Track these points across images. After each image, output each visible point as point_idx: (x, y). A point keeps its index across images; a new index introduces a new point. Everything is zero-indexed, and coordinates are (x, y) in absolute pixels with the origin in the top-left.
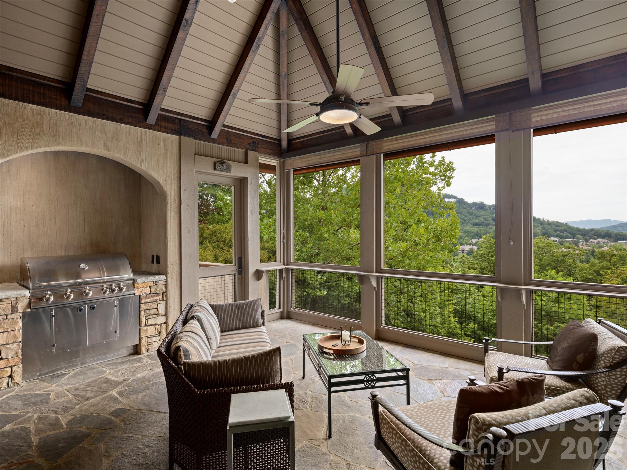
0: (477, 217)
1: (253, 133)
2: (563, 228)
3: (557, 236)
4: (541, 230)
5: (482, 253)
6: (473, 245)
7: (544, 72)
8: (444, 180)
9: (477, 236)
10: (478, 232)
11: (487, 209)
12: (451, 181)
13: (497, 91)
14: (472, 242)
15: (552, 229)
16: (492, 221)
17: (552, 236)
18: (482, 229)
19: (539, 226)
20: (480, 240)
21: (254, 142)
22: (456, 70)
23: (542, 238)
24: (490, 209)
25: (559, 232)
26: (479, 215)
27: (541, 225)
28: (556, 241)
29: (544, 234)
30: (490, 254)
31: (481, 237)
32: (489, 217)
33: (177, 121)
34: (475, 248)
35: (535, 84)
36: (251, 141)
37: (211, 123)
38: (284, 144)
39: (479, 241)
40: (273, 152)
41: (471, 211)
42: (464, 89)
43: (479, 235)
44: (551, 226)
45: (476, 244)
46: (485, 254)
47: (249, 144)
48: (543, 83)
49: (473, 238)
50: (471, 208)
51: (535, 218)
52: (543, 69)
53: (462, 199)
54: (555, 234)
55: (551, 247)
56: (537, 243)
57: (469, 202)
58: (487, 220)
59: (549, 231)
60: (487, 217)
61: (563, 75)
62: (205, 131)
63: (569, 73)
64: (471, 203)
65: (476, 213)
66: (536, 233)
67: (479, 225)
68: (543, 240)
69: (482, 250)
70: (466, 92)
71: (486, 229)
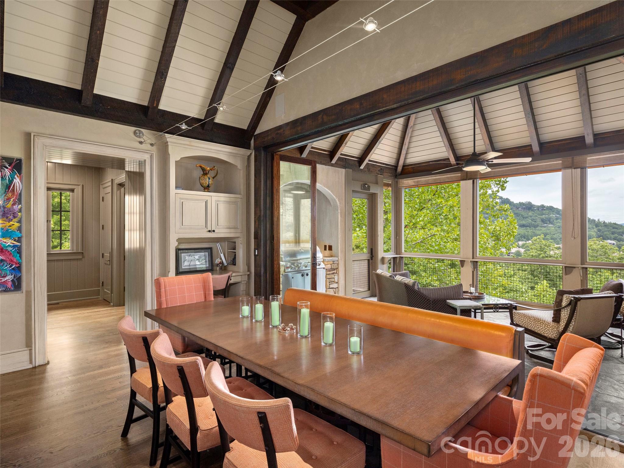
0: (523, 218)
1: (381, 163)
2: (621, 230)
3: (614, 239)
4: (596, 233)
5: (532, 255)
6: (519, 247)
7: (595, 133)
8: (499, 184)
9: (524, 238)
10: (525, 234)
11: (536, 210)
12: (505, 185)
13: (563, 142)
14: (518, 244)
15: (609, 231)
16: (541, 223)
17: (608, 239)
18: (530, 231)
19: (593, 228)
20: (527, 242)
21: (381, 169)
22: (536, 129)
23: (597, 240)
24: (538, 210)
25: (616, 235)
26: (526, 215)
27: (596, 227)
28: (614, 244)
29: (599, 237)
30: (541, 255)
31: (528, 240)
32: (537, 218)
33: (344, 160)
34: (522, 250)
35: (589, 140)
36: (379, 168)
37: (361, 159)
38: (400, 169)
39: (526, 244)
40: (391, 175)
41: (517, 211)
42: (541, 140)
43: (526, 237)
44: (608, 228)
45: (523, 246)
46: (535, 256)
47: (379, 171)
48: (595, 140)
49: (519, 240)
50: (518, 208)
51: (589, 219)
52: (594, 131)
53: (507, 199)
54: (613, 236)
55: (606, 249)
56: (591, 245)
57: (515, 202)
58: (535, 222)
59: (605, 233)
60: (535, 218)
61: (608, 135)
62: (357, 165)
63: (612, 135)
64: (517, 204)
65: (523, 213)
66: (590, 236)
67: (526, 226)
68: (598, 242)
69: (533, 252)
70: (541, 142)
71: (534, 231)
